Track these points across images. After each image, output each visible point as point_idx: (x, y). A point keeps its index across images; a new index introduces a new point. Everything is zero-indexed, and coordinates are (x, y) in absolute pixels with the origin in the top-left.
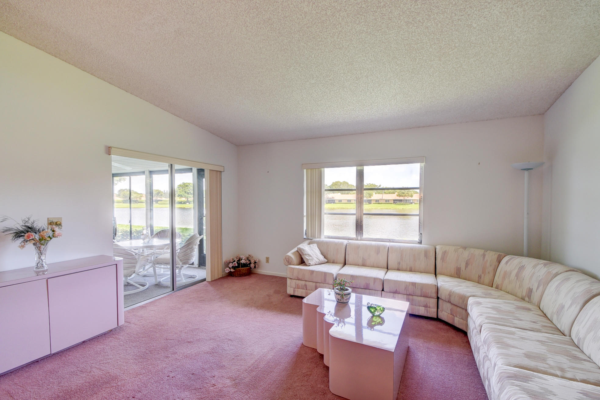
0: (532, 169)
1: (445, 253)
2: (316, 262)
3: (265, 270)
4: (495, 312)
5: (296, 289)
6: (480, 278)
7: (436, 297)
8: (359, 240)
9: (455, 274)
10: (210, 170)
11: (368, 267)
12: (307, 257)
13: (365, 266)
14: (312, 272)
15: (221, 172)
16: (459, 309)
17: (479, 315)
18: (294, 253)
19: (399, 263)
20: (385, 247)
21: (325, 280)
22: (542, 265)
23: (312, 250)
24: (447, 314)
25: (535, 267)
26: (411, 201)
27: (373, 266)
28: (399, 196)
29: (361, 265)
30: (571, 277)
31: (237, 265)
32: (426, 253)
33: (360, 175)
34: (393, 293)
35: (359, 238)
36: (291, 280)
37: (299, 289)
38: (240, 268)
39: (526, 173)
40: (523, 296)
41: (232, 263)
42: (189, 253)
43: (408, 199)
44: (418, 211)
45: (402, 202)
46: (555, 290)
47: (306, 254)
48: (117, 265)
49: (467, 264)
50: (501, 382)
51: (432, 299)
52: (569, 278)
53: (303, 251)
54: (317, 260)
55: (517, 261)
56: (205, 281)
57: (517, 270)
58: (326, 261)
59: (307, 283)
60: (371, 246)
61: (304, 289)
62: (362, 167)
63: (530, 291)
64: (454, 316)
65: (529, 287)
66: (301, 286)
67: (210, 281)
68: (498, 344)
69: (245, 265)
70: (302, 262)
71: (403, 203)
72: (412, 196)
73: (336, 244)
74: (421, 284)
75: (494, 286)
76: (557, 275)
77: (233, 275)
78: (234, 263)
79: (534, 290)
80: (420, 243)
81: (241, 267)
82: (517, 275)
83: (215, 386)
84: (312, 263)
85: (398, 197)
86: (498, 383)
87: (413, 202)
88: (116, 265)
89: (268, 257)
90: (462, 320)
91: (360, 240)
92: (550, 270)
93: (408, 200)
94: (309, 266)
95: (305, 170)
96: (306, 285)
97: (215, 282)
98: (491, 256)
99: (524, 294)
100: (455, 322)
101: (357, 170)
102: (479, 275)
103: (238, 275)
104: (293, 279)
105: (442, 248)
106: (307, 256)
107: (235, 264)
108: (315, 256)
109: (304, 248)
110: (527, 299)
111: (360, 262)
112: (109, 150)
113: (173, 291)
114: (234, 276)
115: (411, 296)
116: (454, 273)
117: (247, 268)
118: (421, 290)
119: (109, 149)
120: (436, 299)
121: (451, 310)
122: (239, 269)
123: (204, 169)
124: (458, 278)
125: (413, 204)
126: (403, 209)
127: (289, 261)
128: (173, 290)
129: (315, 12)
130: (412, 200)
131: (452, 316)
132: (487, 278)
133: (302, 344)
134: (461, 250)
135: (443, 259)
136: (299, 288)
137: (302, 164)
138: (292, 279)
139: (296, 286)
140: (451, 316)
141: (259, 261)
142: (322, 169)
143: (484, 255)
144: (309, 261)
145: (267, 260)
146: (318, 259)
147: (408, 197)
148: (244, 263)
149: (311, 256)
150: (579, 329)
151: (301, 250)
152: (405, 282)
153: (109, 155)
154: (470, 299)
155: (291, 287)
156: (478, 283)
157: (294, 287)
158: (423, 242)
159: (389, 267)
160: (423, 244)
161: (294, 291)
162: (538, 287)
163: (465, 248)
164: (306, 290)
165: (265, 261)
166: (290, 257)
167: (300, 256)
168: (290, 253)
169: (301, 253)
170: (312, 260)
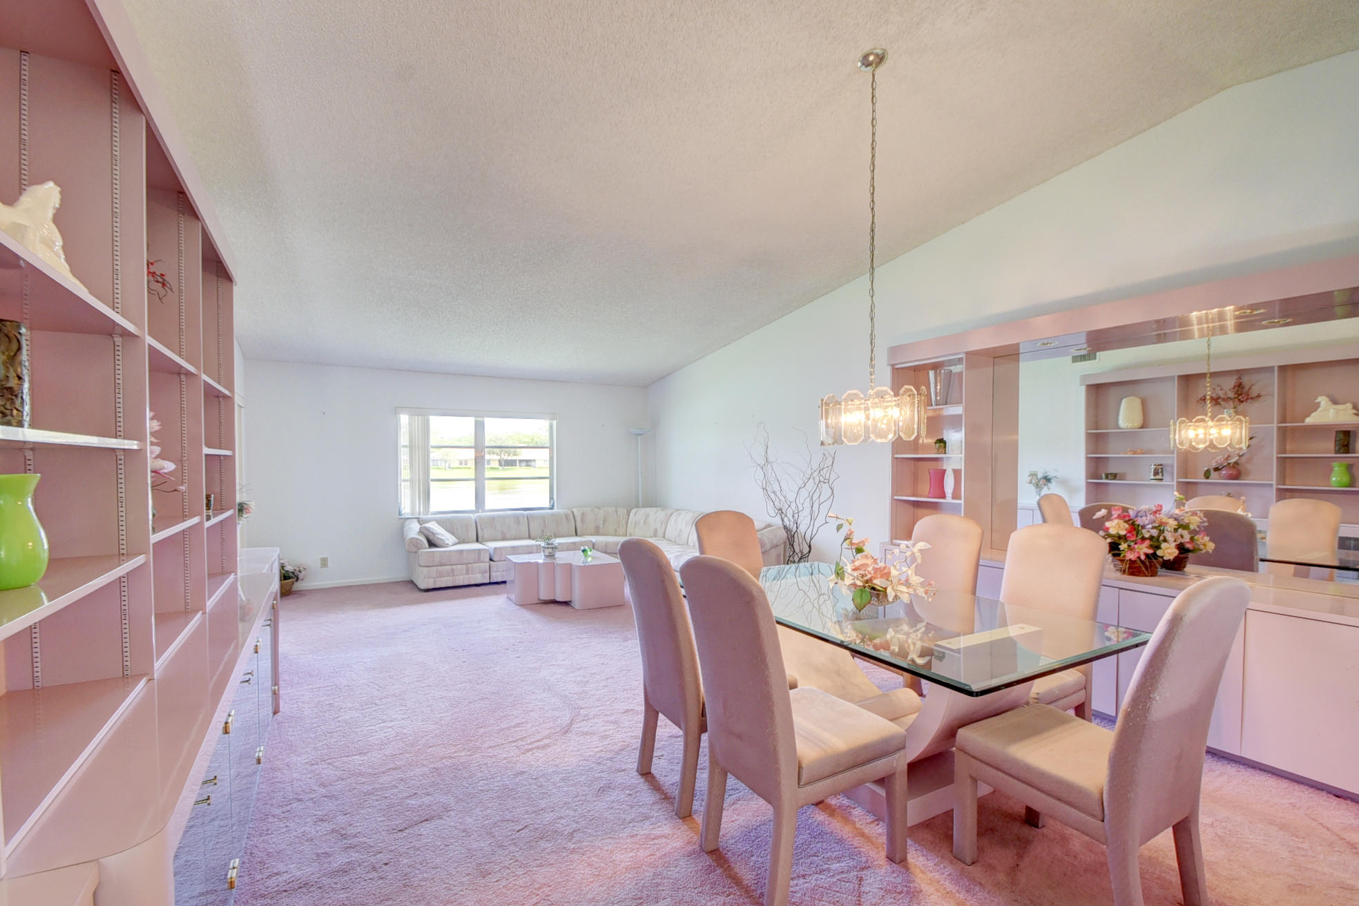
0: (642, 434)
1: (583, 514)
3: (319, 581)
11: (510, 540)
13: (506, 540)
18: (417, 534)
21: (479, 558)
23: (438, 529)
25: (656, 513)
27: (515, 539)
29: (501, 539)
32: (566, 516)
33: (479, 427)
35: (481, 510)
37: (442, 579)
39: (639, 437)
46: (675, 523)
47: (434, 534)
49: (604, 522)
53: (429, 532)
54: (452, 540)
55: (643, 511)
57: (644, 518)
58: (459, 539)
59: (454, 567)
60: (507, 517)
61: (449, 576)
62: (482, 418)
63: (655, 531)
65: (655, 529)
66: (445, 573)
70: (433, 544)
73: (461, 519)
76: (672, 514)
79: (659, 529)
80: (552, 508)
82: (645, 522)
84: (450, 544)
89: (325, 557)
91: (483, 512)
92: (666, 512)
96: (453, 570)
98: (622, 511)
101: (476, 421)
102: (615, 529)
104: (432, 566)
105: (579, 511)
106: (436, 536)
108: (445, 535)
116: (594, 531)
124: (598, 535)
127: (414, 546)
132: (622, 530)
134: (596, 510)
135: (583, 520)
137: (396, 408)
138: (430, 567)
139: (439, 573)
141: (308, 567)
142: (429, 416)
143: (617, 511)
144: (442, 541)
145: (324, 562)
146: (450, 538)
149: (441, 536)
156: (615, 535)
158: (555, 507)
159: (533, 535)
160: (558, 509)
161: (435, 582)
162: (661, 525)
163: (599, 508)
164: (453, 576)
165: (320, 565)
166: (415, 539)
167: (426, 535)
168: (413, 534)
169: (426, 533)
170: (444, 539)
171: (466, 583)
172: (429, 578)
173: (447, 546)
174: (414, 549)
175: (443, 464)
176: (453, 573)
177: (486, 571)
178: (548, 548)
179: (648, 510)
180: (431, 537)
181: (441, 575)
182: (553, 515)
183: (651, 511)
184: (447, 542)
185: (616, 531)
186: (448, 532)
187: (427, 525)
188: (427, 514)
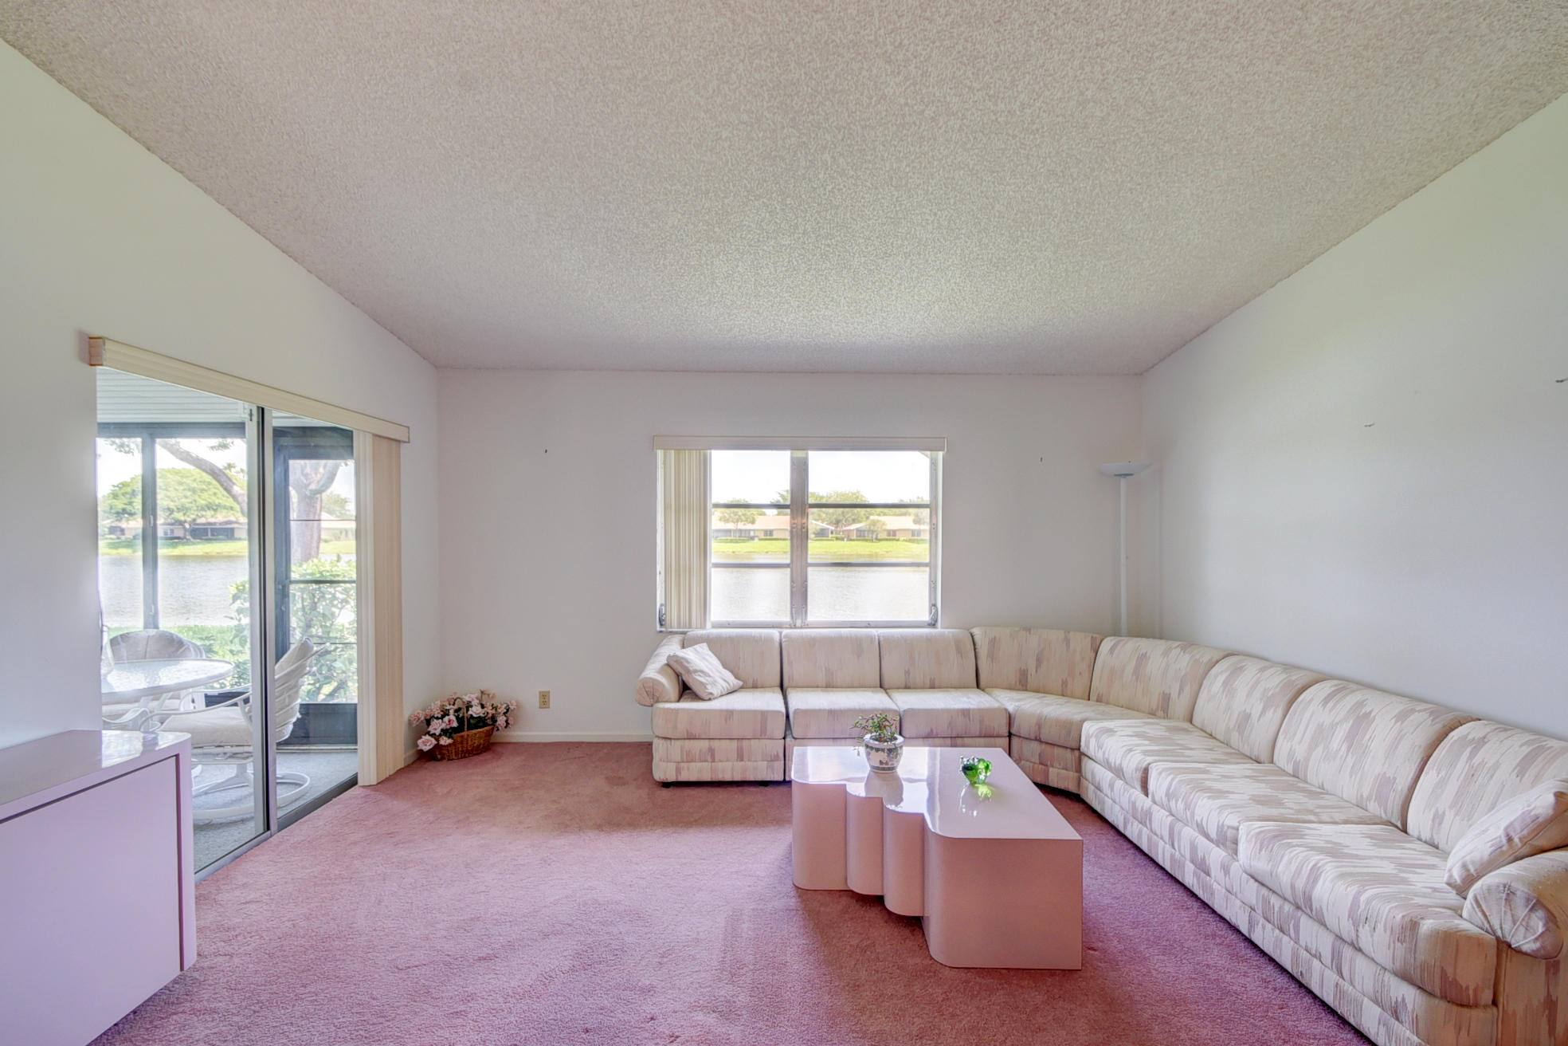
0: (1132, 475)
1: (993, 643)
2: (723, 687)
3: (534, 729)
4: (1147, 742)
5: (685, 765)
6: (1066, 686)
7: (1007, 734)
8: (798, 628)
9: (1018, 683)
10: (376, 436)
11: (842, 687)
12: (698, 678)
13: (833, 687)
14: (729, 714)
15: (399, 441)
16: (1057, 751)
17: (1126, 751)
18: (661, 671)
19: (907, 673)
20: (871, 639)
21: (764, 730)
22: (1179, 650)
23: (704, 659)
24: (1031, 764)
25: (1166, 654)
26: (752, 534)
27: (852, 686)
28: (725, 521)
29: (824, 685)
30: (1243, 664)
31: (455, 724)
32: (958, 644)
34: (923, 738)
35: (799, 623)
36: (669, 742)
37: (693, 764)
38: (464, 731)
39: (1123, 481)
40: (1152, 709)
41: (440, 721)
42: (287, 701)
43: (743, 527)
44: (789, 555)
45: (730, 536)
46: (1224, 690)
47: (696, 671)
48: (181, 757)
49: (1039, 662)
50: (1267, 848)
51: (1003, 739)
52: (1242, 667)
53: (687, 665)
54: (725, 685)
55: (1130, 647)
56: (356, 787)
57: (1134, 662)
58: (741, 683)
59: (716, 744)
60: (840, 639)
61: (706, 761)
62: (804, 452)
63: (1166, 699)
64: (1047, 765)
65: (1163, 693)
66: (698, 753)
67: (375, 783)
68: (1205, 793)
69: (480, 722)
70: (685, 690)
71: (732, 538)
72: (753, 522)
73: (755, 640)
74: (980, 710)
75: (1093, 697)
77: (439, 756)
78: (446, 719)
79: (1174, 696)
80: (931, 625)
81: (468, 730)
82: (1137, 672)
83: (677, 1037)
84: (716, 692)
85: (722, 523)
86: (1260, 850)
87: (757, 536)
88: (177, 756)
89: (548, 690)
90: (1064, 771)
91: (801, 628)
92: (1197, 657)
93: (745, 530)
94: (710, 699)
95: (660, 453)
96: (712, 751)
97: (388, 783)
98: (1080, 643)
99: (1154, 705)
100: (1050, 778)
101: (793, 459)
102: (1062, 680)
103: (457, 754)
104: (674, 739)
105: (986, 632)
106: (699, 675)
107: (449, 721)
108: (718, 674)
109: (687, 656)
110: (1160, 713)
111: (821, 678)
112: (92, 350)
113: (269, 832)
114: (442, 759)
115: (960, 739)
116: (1016, 682)
117: (486, 728)
118: (981, 722)
119: (91, 346)
120: (1008, 738)
121: (1040, 755)
122: (462, 737)
123: (352, 432)
124: (1023, 690)
125: (756, 539)
126: (734, 552)
127: (651, 695)
128: (268, 828)
129: (902, 101)
130: (754, 530)
131: (1043, 767)
132: (1079, 685)
133: (797, 888)
134: (1023, 633)
135: (992, 656)
136: (692, 761)
137: (655, 436)
138: (670, 739)
139: (685, 753)
140: (1040, 766)
141: (518, 706)
142: (709, 451)
143: (1067, 641)
144: (708, 686)
145: (545, 699)
146: (725, 681)
147: (744, 524)
148: (480, 717)
149: (710, 676)
150: (1292, 747)
151: (681, 663)
152: (948, 711)
153: (92, 365)
154: (1086, 726)
155: (668, 762)
156: (1063, 695)
157: (679, 759)
158: (939, 624)
159: (887, 682)
160: (942, 628)
161: (678, 771)
162: (1181, 690)
163: (1029, 630)
164: (713, 761)
165: (538, 705)
166: (655, 682)
167: (678, 675)
168: (653, 671)
169: (680, 670)
170: (714, 683)
171: (738, 778)
172: (668, 761)
173: (713, 696)
175: (870, 535)
176: (713, 756)
177: (776, 758)
178: (877, 750)
179: (1144, 644)
180: (687, 679)
181: (689, 758)
182: (929, 640)
183: (1154, 649)
184: (710, 689)
186: (725, 666)
187: (682, 653)
188: (703, 627)
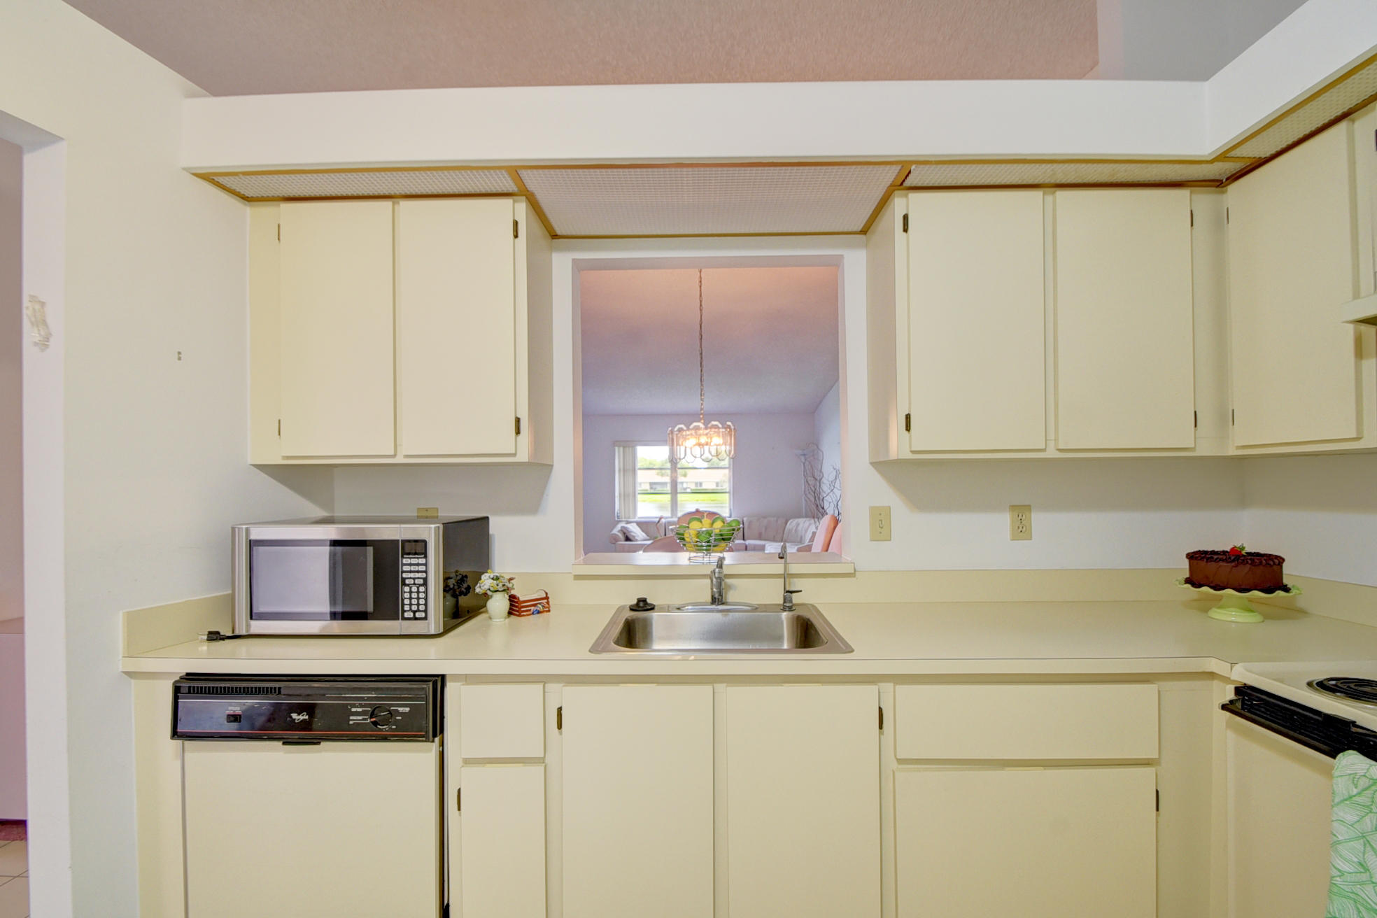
1: (750, 523)
8: (673, 517)
18: (618, 531)
23: (635, 528)
25: (804, 522)
39: (803, 457)
47: (631, 532)
49: (766, 529)
53: (628, 529)
54: (642, 537)
55: (797, 521)
57: (796, 527)
58: (649, 537)
70: (627, 539)
75: (783, 541)
80: (730, 517)
82: (796, 530)
84: (639, 539)
95: (616, 449)
98: (782, 521)
102: (774, 535)
105: (747, 519)
106: (633, 534)
108: (640, 533)
109: (628, 527)
116: (757, 536)
127: (614, 539)
132: (778, 537)
135: (749, 527)
137: (614, 442)
142: (636, 447)
143: (777, 521)
149: (637, 534)
151: (625, 528)
158: (733, 516)
163: (763, 519)
166: (615, 534)
167: (624, 533)
168: (615, 531)
169: (625, 531)
170: (638, 536)
173: (637, 540)
174: (614, 541)
180: (628, 534)
183: (801, 521)
184: (636, 538)
185: (774, 537)
186: (643, 531)
187: (626, 526)
188: (635, 518)
